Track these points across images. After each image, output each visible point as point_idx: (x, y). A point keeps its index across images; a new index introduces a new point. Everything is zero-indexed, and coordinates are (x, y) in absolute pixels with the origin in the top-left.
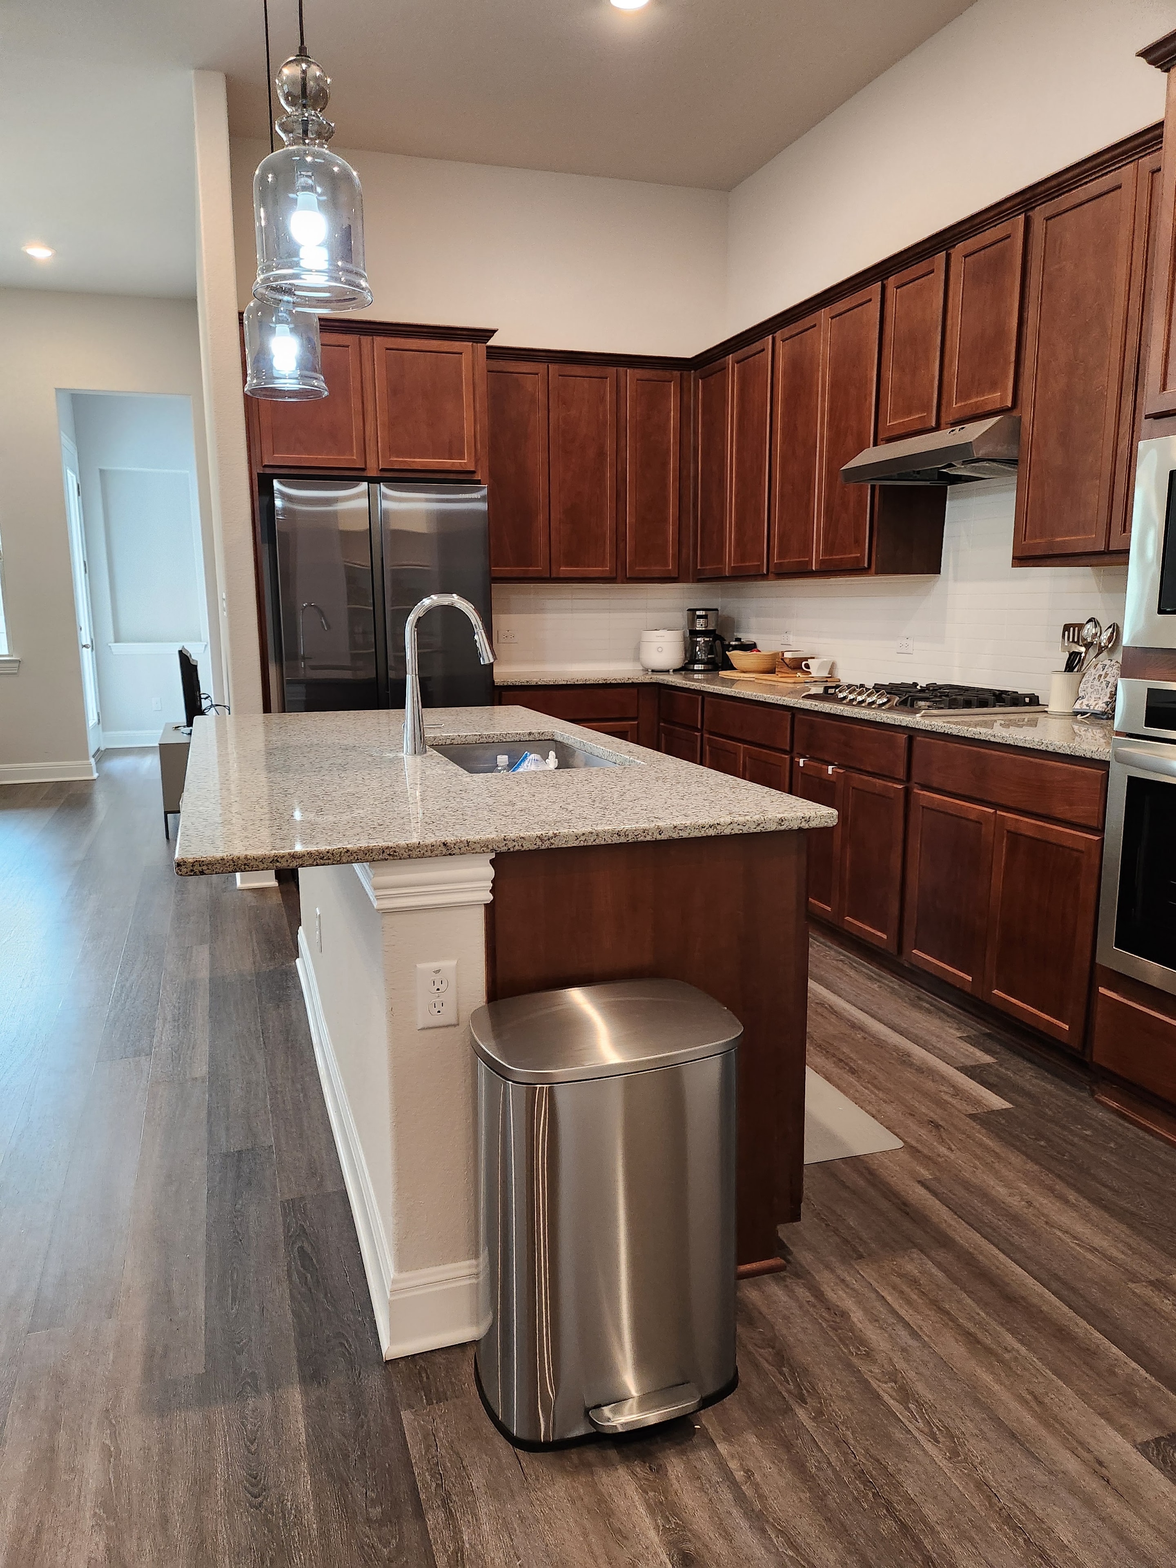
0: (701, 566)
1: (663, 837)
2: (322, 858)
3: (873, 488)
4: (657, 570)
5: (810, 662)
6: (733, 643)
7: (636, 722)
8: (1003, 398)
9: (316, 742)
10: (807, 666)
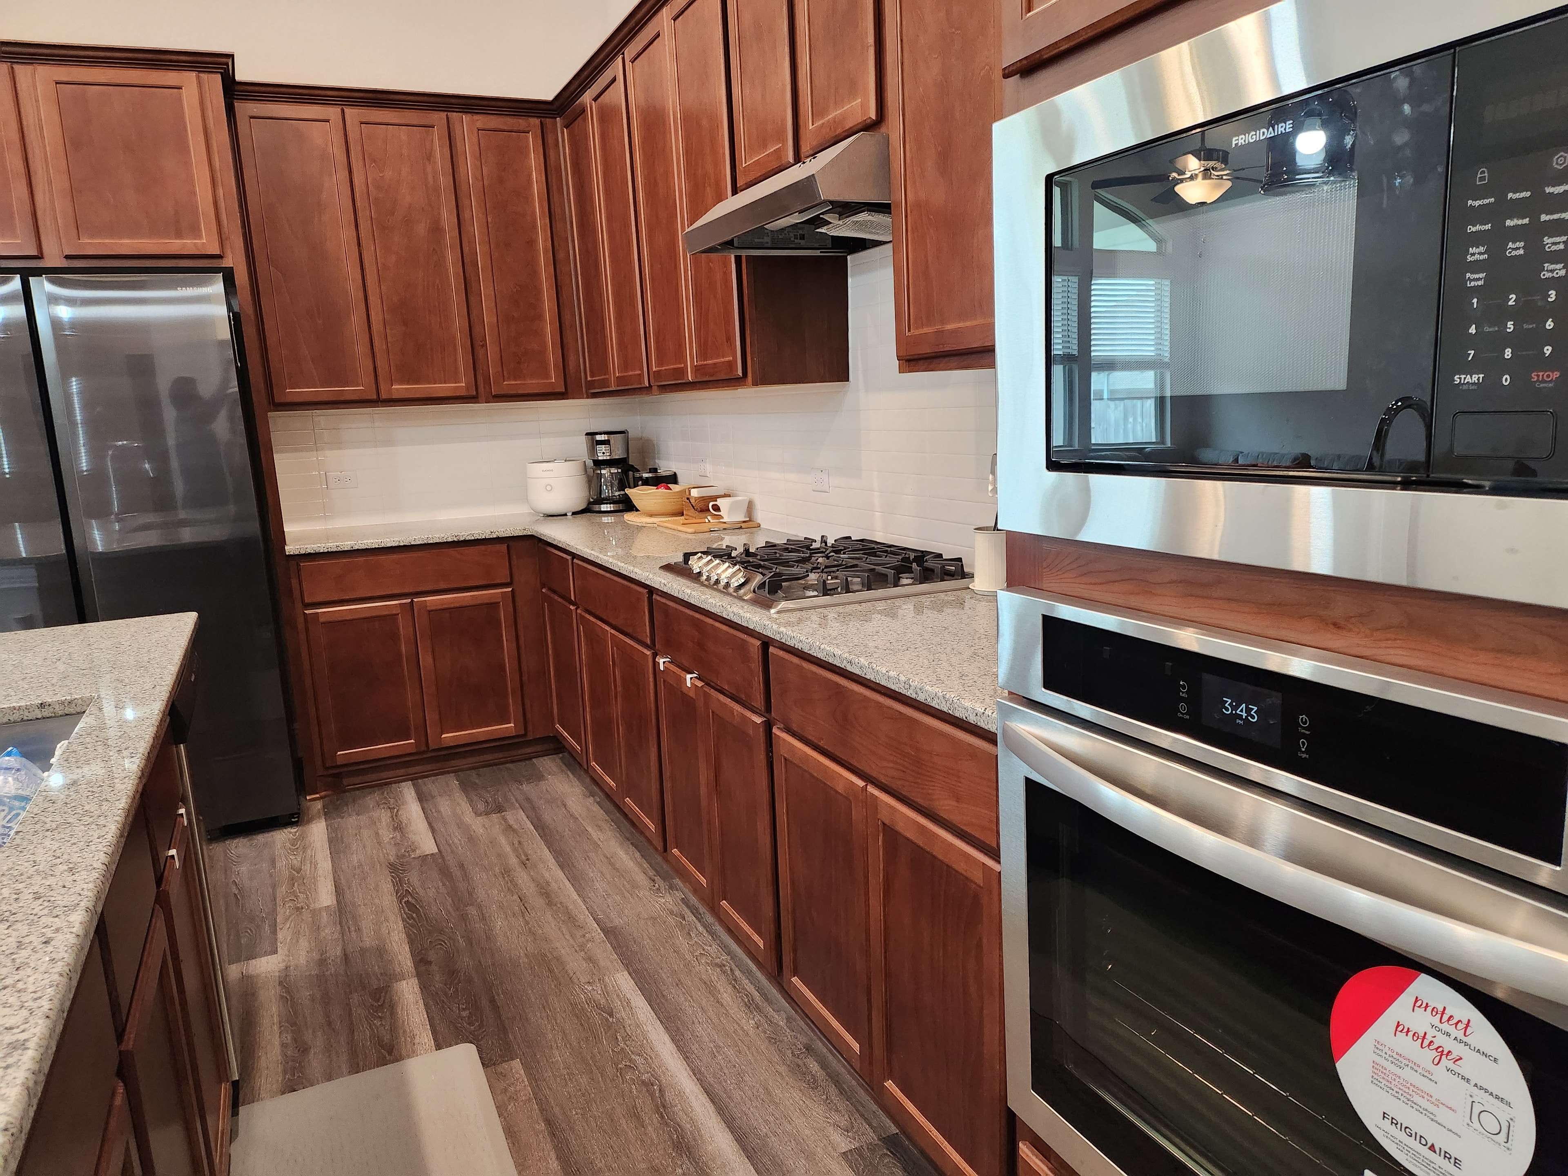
0: (592, 376)
3: (738, 259)
4: (533, 384)
5: (720, 502)
6: (645, 475)
7: (510, 589)
8: (864, 106)
10: (717, 508)
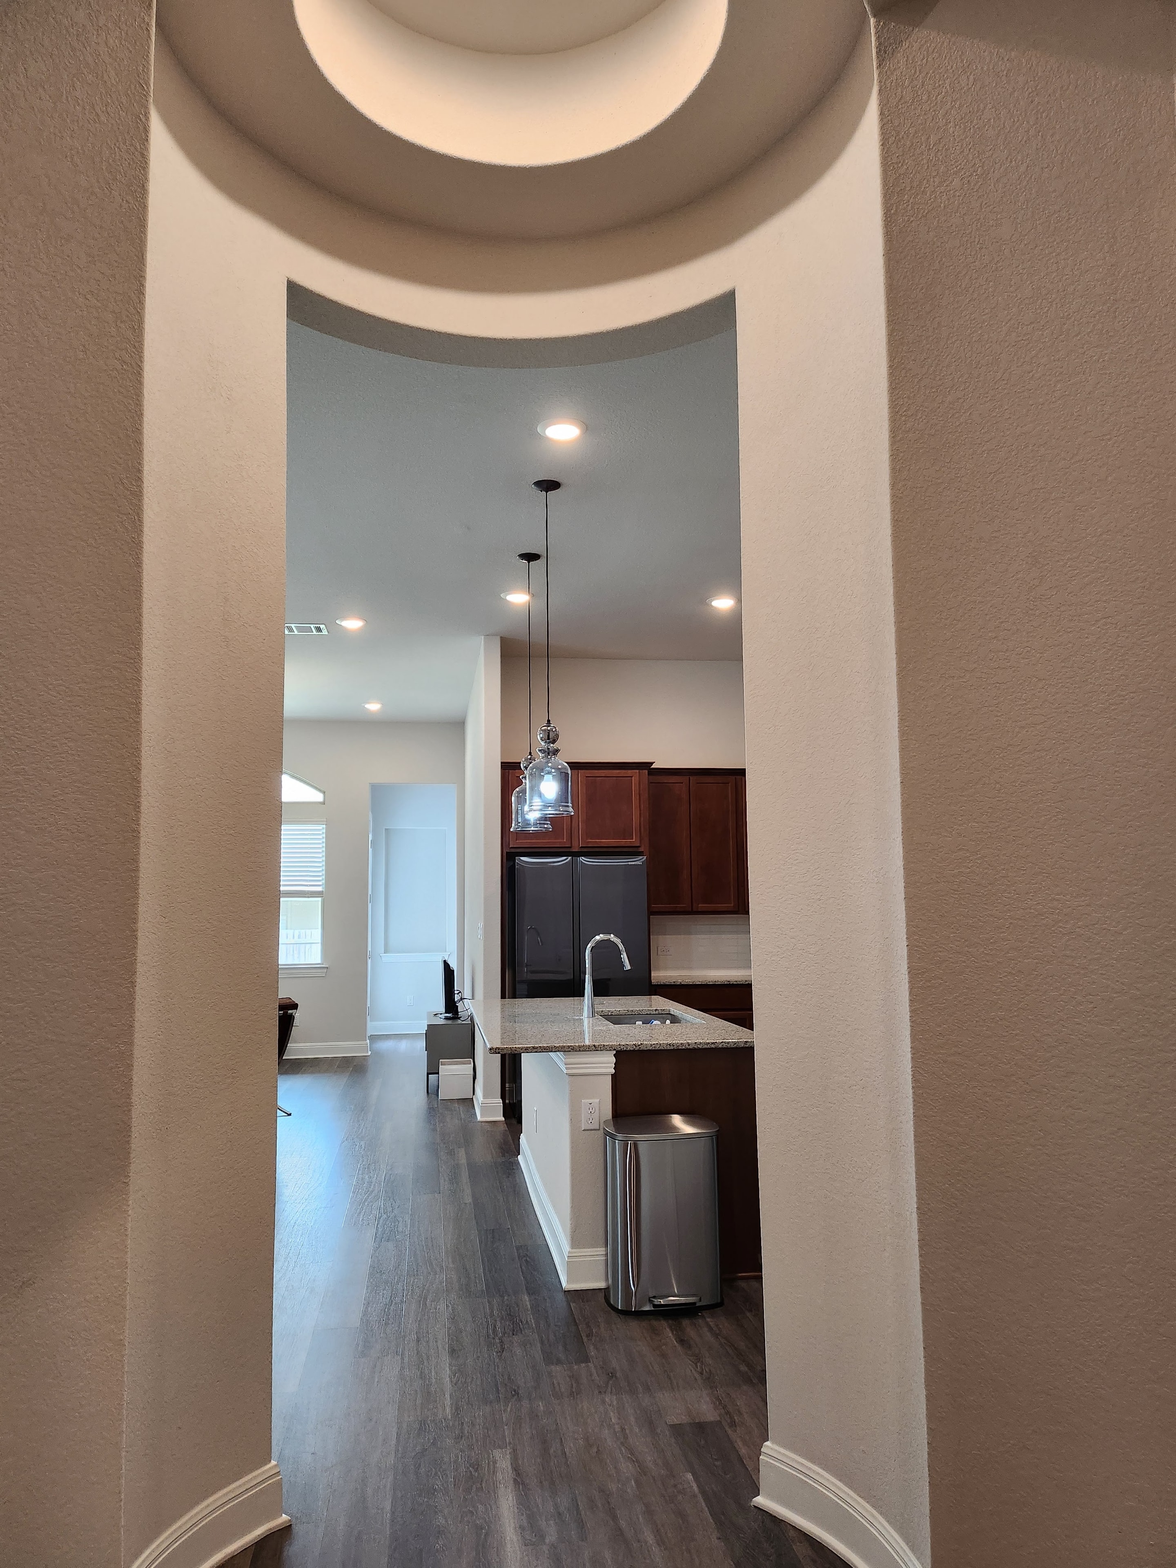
1: (691, 1047)
2: (545, 1049)
9: (538, 1012)
